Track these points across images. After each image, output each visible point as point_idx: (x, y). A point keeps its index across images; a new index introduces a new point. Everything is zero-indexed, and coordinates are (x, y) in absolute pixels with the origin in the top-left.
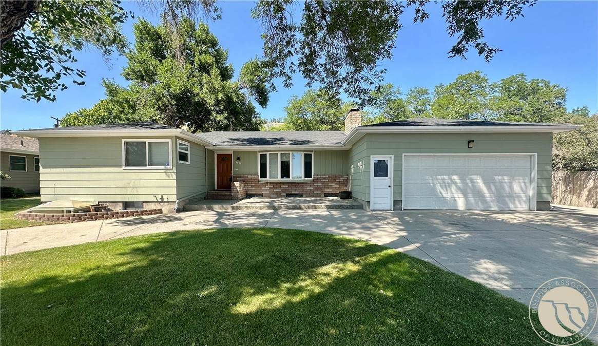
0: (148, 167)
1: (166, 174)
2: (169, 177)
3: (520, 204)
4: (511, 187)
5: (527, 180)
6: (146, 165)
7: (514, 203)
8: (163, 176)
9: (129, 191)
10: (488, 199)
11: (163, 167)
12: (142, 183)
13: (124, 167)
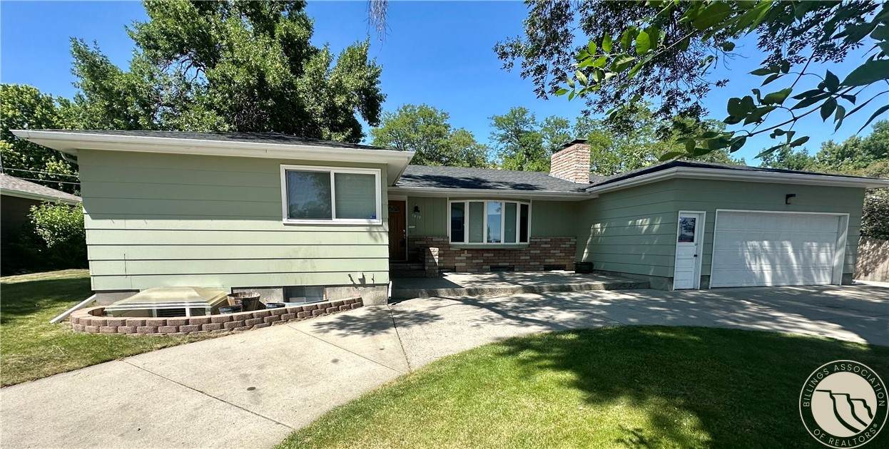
0: (335, 221)
1: (371, 235)
2: (376, 239)
3: (825, 277)
4: (818, 256)
5: (833, 248)
6: (330, 217)
7: (818, 277)
8: (365, 238)
9: (297, 266)
10: (796, 272)
11: (364, 221)
12: (322, 252)
13: (285, 220)
